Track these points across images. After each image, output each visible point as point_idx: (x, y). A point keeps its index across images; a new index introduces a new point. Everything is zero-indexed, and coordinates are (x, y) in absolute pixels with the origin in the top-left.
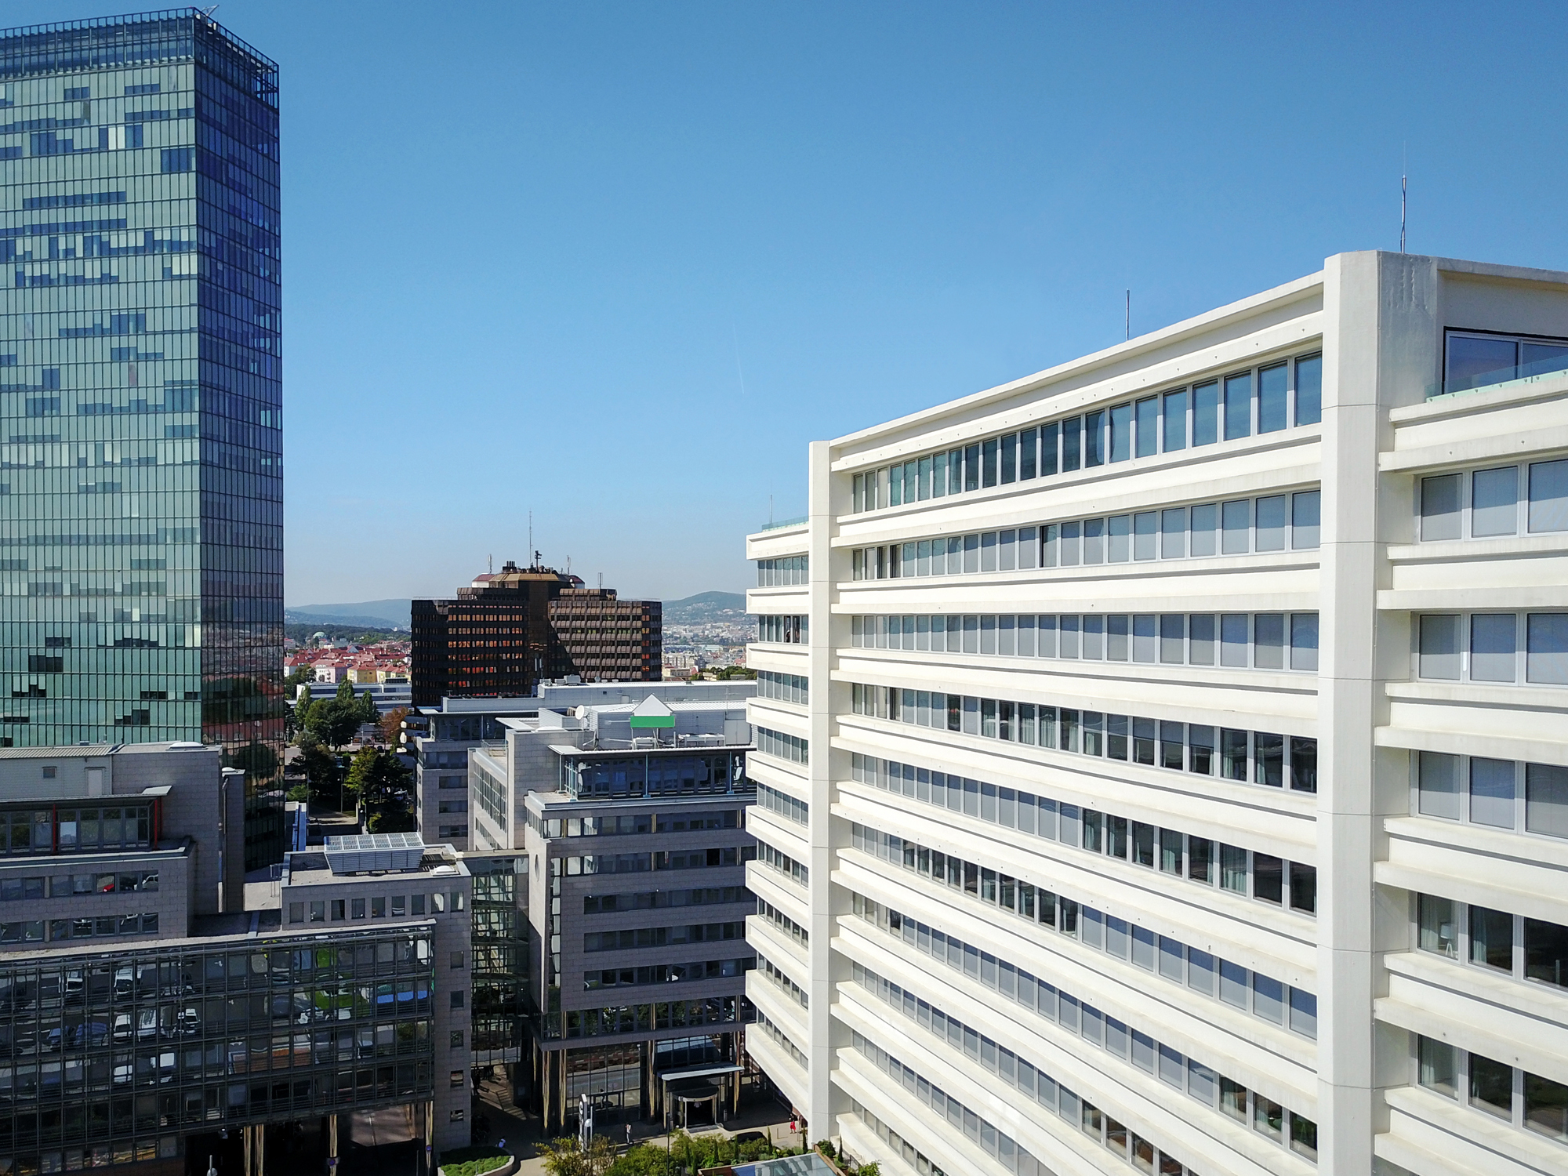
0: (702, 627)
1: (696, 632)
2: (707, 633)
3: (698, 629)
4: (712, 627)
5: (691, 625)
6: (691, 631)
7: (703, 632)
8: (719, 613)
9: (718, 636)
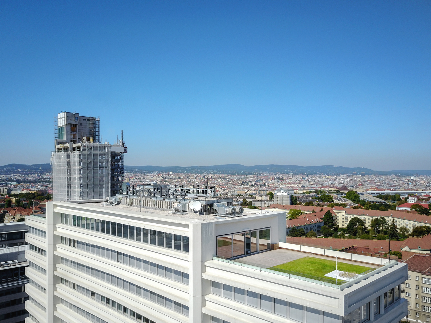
0: (10, 175)
1: (7, 177)
2: (11, 178)
3: (8, 177)
4: (14, 175)
5: (5, 175)
6: (6, 177)
7: (10, 177)
8: (16, 171)
9: (16, 178)
